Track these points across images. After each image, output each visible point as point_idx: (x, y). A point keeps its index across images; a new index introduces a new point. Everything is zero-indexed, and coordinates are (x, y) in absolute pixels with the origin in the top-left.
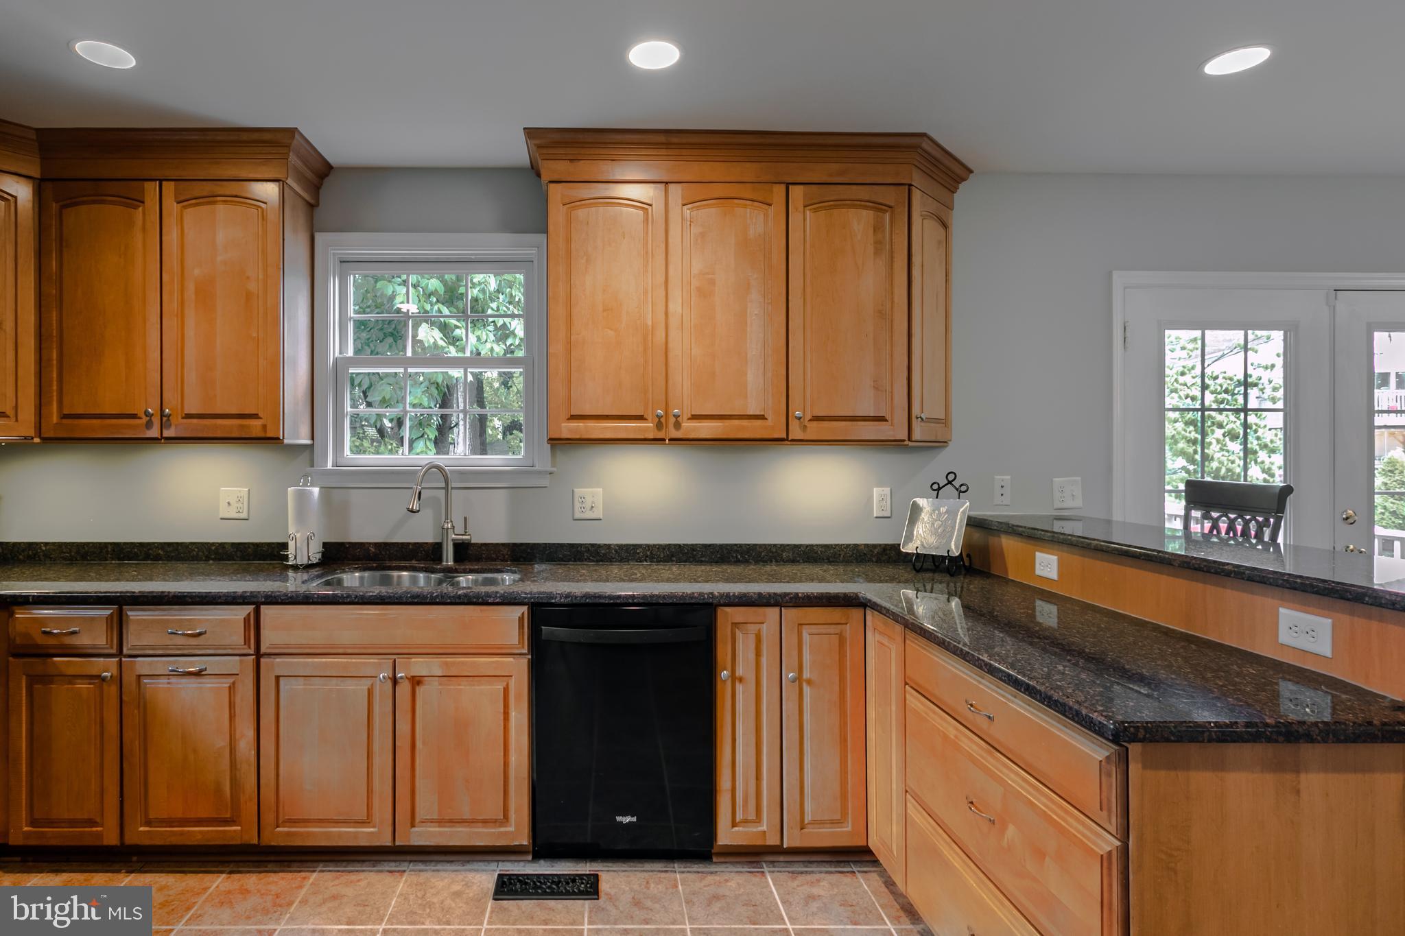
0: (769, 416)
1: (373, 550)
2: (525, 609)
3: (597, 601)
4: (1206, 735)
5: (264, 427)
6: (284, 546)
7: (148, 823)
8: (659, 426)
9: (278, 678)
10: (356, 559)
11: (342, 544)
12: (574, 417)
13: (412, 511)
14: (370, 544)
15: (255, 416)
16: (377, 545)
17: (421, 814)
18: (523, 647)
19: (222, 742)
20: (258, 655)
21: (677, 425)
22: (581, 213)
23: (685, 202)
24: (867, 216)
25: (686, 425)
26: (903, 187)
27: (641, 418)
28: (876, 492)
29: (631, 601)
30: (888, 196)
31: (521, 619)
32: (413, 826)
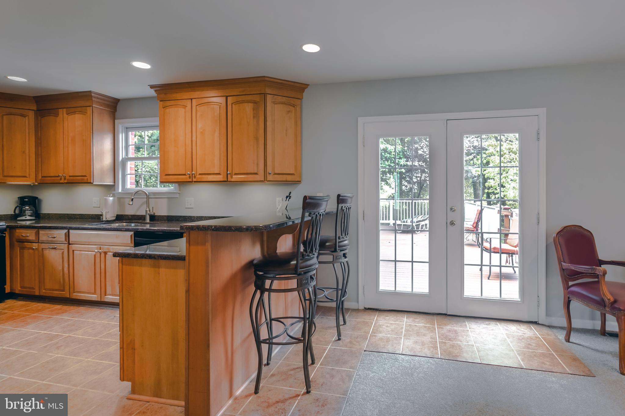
0: (222, 173)
1: (130, 217)
2: (132, 233)
3: (150, 231)
4: (131, 256)
5: (87, 179)
6: (101, 215)
7: (45, 290)
8: (190, 177)
9: (73, 251)
10: (126, 220)
11: (122, 215)
12: (166, 175)
13: (129, 204)
14: (129, 215)
15: (85, 176)
16: (131, 215)
17: (108, 292)
18: (132, 244)
19: (61, 268)
20: (69, 244)
21: (195, 177)
22: (167, 110)
23: (197, 105)
24: (251, 105)
25: (198, 176)
26: (262, 94)
27: (185, 175)
28: (278, 199)
29: (158, 231)
30: (257, 98)
31: (131, 236)
32: (106, 295)
